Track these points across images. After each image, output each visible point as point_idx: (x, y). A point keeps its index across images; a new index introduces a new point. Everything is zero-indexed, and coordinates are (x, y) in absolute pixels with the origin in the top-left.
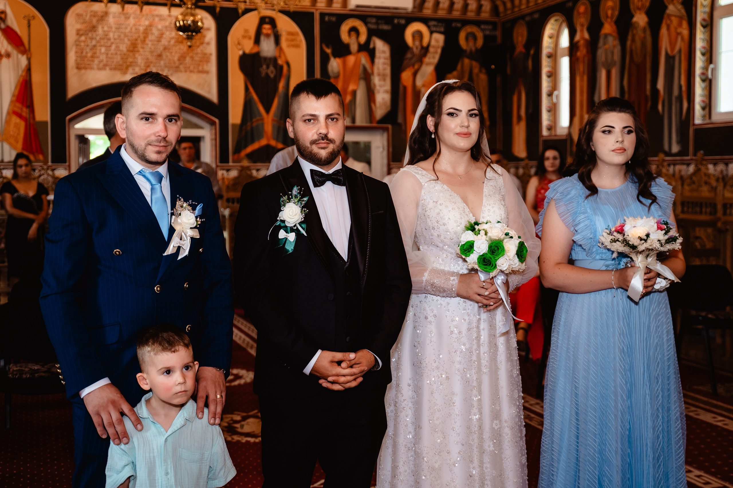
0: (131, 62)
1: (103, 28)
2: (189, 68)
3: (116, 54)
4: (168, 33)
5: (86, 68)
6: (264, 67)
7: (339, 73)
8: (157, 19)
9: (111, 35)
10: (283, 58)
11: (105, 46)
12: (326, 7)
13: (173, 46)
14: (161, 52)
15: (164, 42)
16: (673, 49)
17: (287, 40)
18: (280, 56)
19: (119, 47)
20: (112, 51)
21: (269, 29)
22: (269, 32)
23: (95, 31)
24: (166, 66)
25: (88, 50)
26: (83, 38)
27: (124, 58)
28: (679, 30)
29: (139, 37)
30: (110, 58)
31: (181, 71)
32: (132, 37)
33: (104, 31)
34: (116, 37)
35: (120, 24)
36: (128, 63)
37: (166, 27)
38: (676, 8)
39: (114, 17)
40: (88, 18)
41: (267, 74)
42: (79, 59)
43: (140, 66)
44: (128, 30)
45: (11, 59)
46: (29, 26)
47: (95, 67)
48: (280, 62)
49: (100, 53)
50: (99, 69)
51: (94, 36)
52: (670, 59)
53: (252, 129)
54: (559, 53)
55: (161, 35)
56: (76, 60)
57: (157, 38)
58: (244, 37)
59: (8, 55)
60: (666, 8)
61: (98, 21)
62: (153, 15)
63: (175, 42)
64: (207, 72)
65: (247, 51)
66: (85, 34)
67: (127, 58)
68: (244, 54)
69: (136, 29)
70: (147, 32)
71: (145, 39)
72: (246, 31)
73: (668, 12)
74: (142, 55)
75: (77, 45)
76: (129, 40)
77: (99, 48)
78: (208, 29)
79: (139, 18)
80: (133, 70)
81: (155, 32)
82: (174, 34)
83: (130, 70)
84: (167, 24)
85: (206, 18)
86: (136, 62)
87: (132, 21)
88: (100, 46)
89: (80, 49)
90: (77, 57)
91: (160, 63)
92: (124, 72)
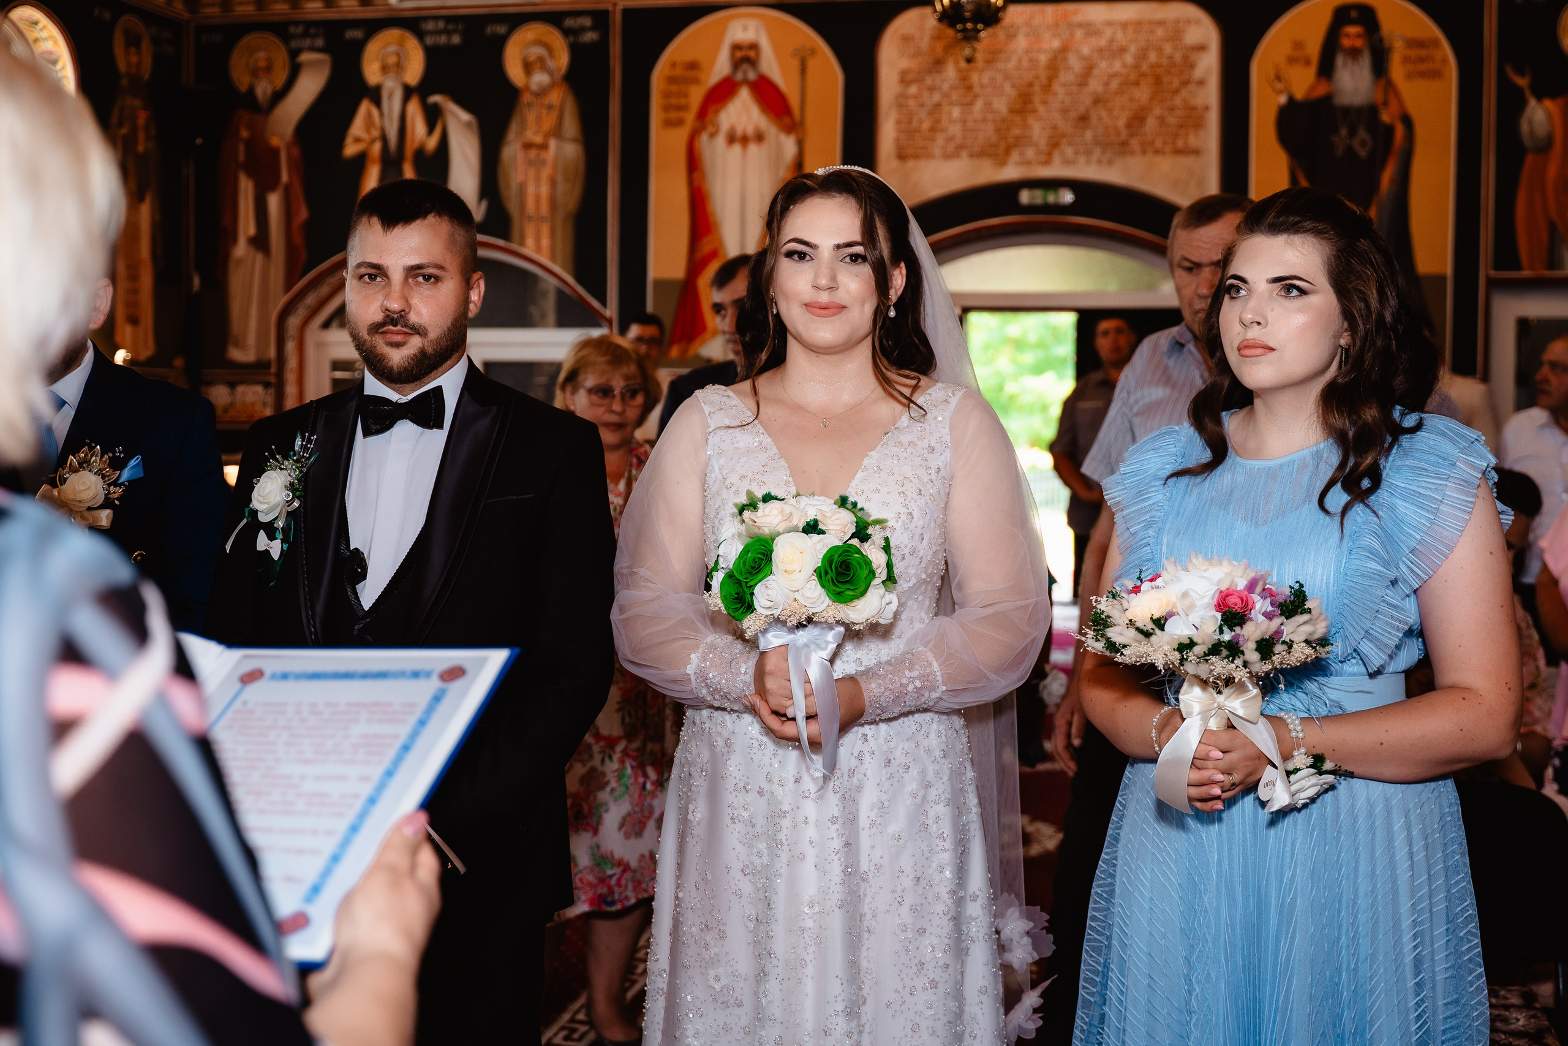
0: (1017, 138)
1: (957, 62)
2: (1152, 143)
3: (984, 120)
4: (1103, 64)
5: (916, 157)
6: (1344, 132)
7: (1550, 139)
8: (1079, 34)
9: (975, 77)
10: (1394, 107)
11: (961, 105)
13: (1116, 93)
14: (1087, 111)
15: (1095, 85)
17: (1406, 60)
18: (1386, 104)
19: (990, 104)
20: (975, 115)
21: (1359, 36)
22: (1359, 43)
23: (939, 72)
24: (1096, 142)
25: (923, 114)
26: (913, 89)
27: (1002, 128)
30: (971, 130)
31: (1132, 153)
32: (1020, 78)
33: (960, 70)
34: (985, 81)
35: (995, 52)
36: (1011, 140)
37: (1101, 50)
40: (926, 43)
41: (1350, 150)
42: (903, 137)
43: (1038, 146)
44: (1014, 63)
45: (765, 146)
46: (803, 70)
47: (937, 152)
48: (1385, 117)
49: (950, 120)
50: (947, 156)
51: (938, 82)
55: (1088, 70)
56: (897, 140)
57: (1078, 76)
58: (1292, 60)
59: (760, 137)
61: (948, 48)
62: (1071, 26)
63: (1121, 84)
64: (1196, 152)
65: (1299, 94)
66: (919, 80)
67: (1008, 129)
68: (1291, 100)
69: (1031, 60)
70: (1054, 66)
71: (1050, 81)
72: (1298, 45)
74: (1041, 119)
75: (900, 106)
76: (1013, 86)
77: (945, 109)
78: (1202, 48)
79: (1038, 35)
80: (1022, 154)
81: (1075, 64)
82: (1117, 66)
83: (1015, 156)
84: (1103, 42)
85: (1198, 22)
86: (1028, 137)
87: (1022, 42)
88: (948, 105)
89: (906, 114)
90: (899, 132)
91: (1083, 136)
92: (1002, 163)
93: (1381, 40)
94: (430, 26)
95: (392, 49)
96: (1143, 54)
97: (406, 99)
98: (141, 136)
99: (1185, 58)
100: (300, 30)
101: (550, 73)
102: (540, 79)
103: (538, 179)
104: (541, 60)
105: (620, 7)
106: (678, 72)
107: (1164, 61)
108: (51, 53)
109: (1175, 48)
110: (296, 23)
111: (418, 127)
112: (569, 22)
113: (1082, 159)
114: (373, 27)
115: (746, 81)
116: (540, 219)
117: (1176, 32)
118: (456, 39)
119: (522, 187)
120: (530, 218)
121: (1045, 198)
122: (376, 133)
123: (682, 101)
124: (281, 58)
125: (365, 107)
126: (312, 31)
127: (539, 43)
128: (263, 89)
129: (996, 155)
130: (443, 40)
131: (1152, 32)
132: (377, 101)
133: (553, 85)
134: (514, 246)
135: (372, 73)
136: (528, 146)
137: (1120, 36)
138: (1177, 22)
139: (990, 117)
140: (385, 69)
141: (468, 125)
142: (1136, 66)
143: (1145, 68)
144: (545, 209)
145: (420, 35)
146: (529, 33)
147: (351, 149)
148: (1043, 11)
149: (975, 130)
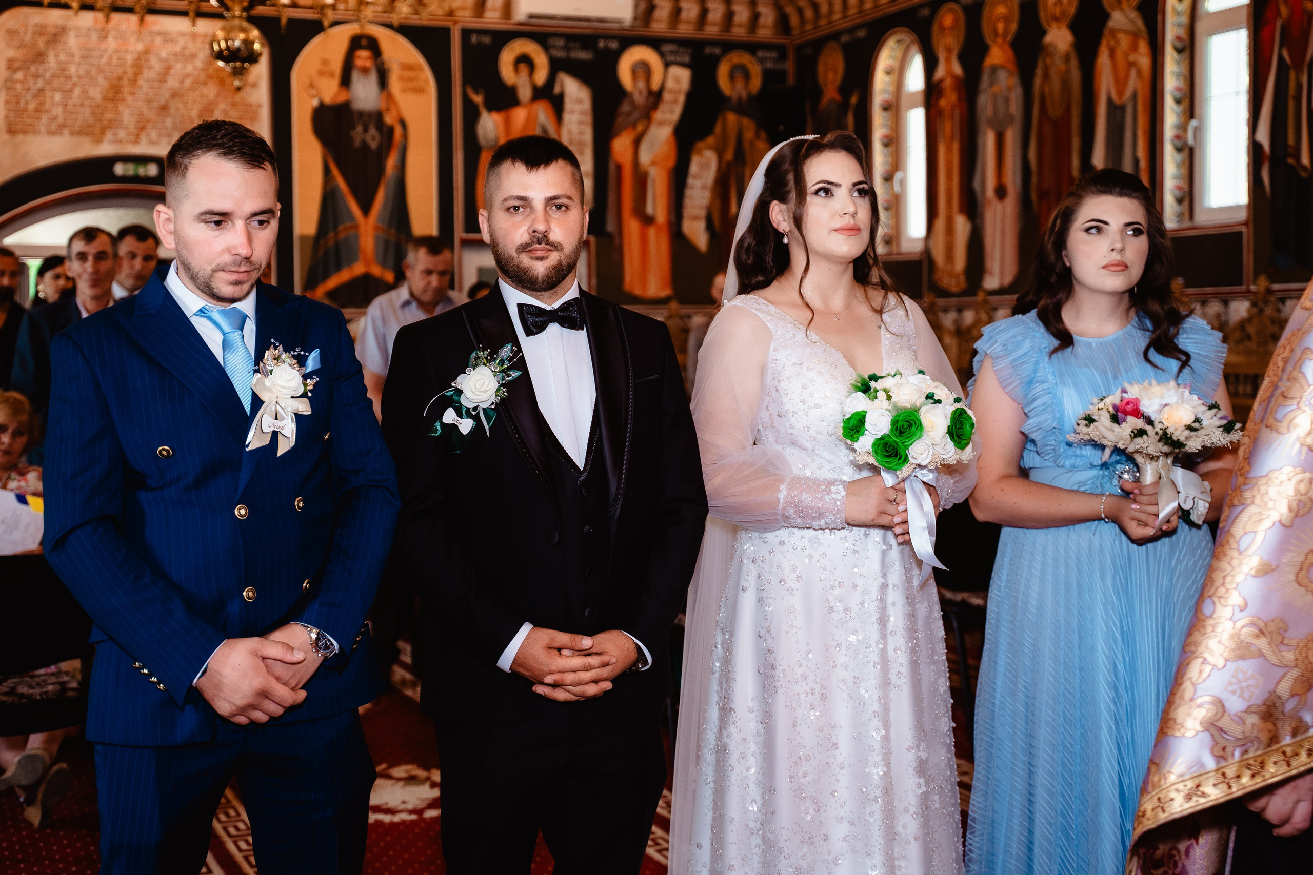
0: (110, 121)
1: (57, 56)
3: (82, 105)
4: (179, 66)
5: (25, 132)
6: (359, 129)
7: (497, 140)
8: (158, 40)
9: (73, 69)
10: (394, 113)
11: (62, 91)
12: (474, 17)
13: (189, 90)
14: (167, 102)
15: (172, 82)
16: (1120, 93)
17: (401, 79)
18: (388, 110)
19: (87, 92)
20: (74, 100)
21: (368, 58)
22: (368, 63)
23: (42, 62)
24: (173, 126)
25: (29, 97)
26: (19, 75)
27: (98, 111)
28: (1132, 58)
29: (125, 73)
30: (71, 113)
32: (111, 72)
33: (60, 63)
34: (81, 72)
35: (89, 50)
36: (105, 123)
37: (176, 55)
38: (1127, 17)
39: (77, 36)
40: (28, 38)
41: (364, 143)
42: (12, 114)
43: (127, 128)
44: (105, 59)
47: (43, 129)
48: (389, 119)
49: (52, 103)
50: (51, 133)
51: (41, 71)
52: (1116, 111)
53: (337, 246)
54: (904, 102)
55: (167, 70)
56: (7, 117)
57: (159, 74)
58: (321, 73)
60: (1107, 16)
61: (48, 43)
62: (152, 33)
63: (193, 83)
65: (328, 100)
66: (24, 67)
67: (102, 113)
68: (322, 105)
69: (119, 59)
70: (140, 64)
71: (136, 77)
72: (325, 62)
73: (1111, 24)
74: (130, 107)
75: (8, 89)
76: (106, 79)
77: (49, 94)
79: (125, 39)
80: (115, 134)
81: (156, 65)
82: (189, 68)
83: (109, 135)
84: (178, 48)
86: (120, 121)
87: (111, 43)
88: (51, 90)
89: (15, 96)
90: (9, 110)
91: (164, 122)
92: (99, 141)
93: (383, 63)
113: (164, 141)
121: (136, 171)
129: (94, 134)
137: (190, 44)
142: (205, 69)
143: (212, 70)
148: (128, 20)
149: (74, 113)
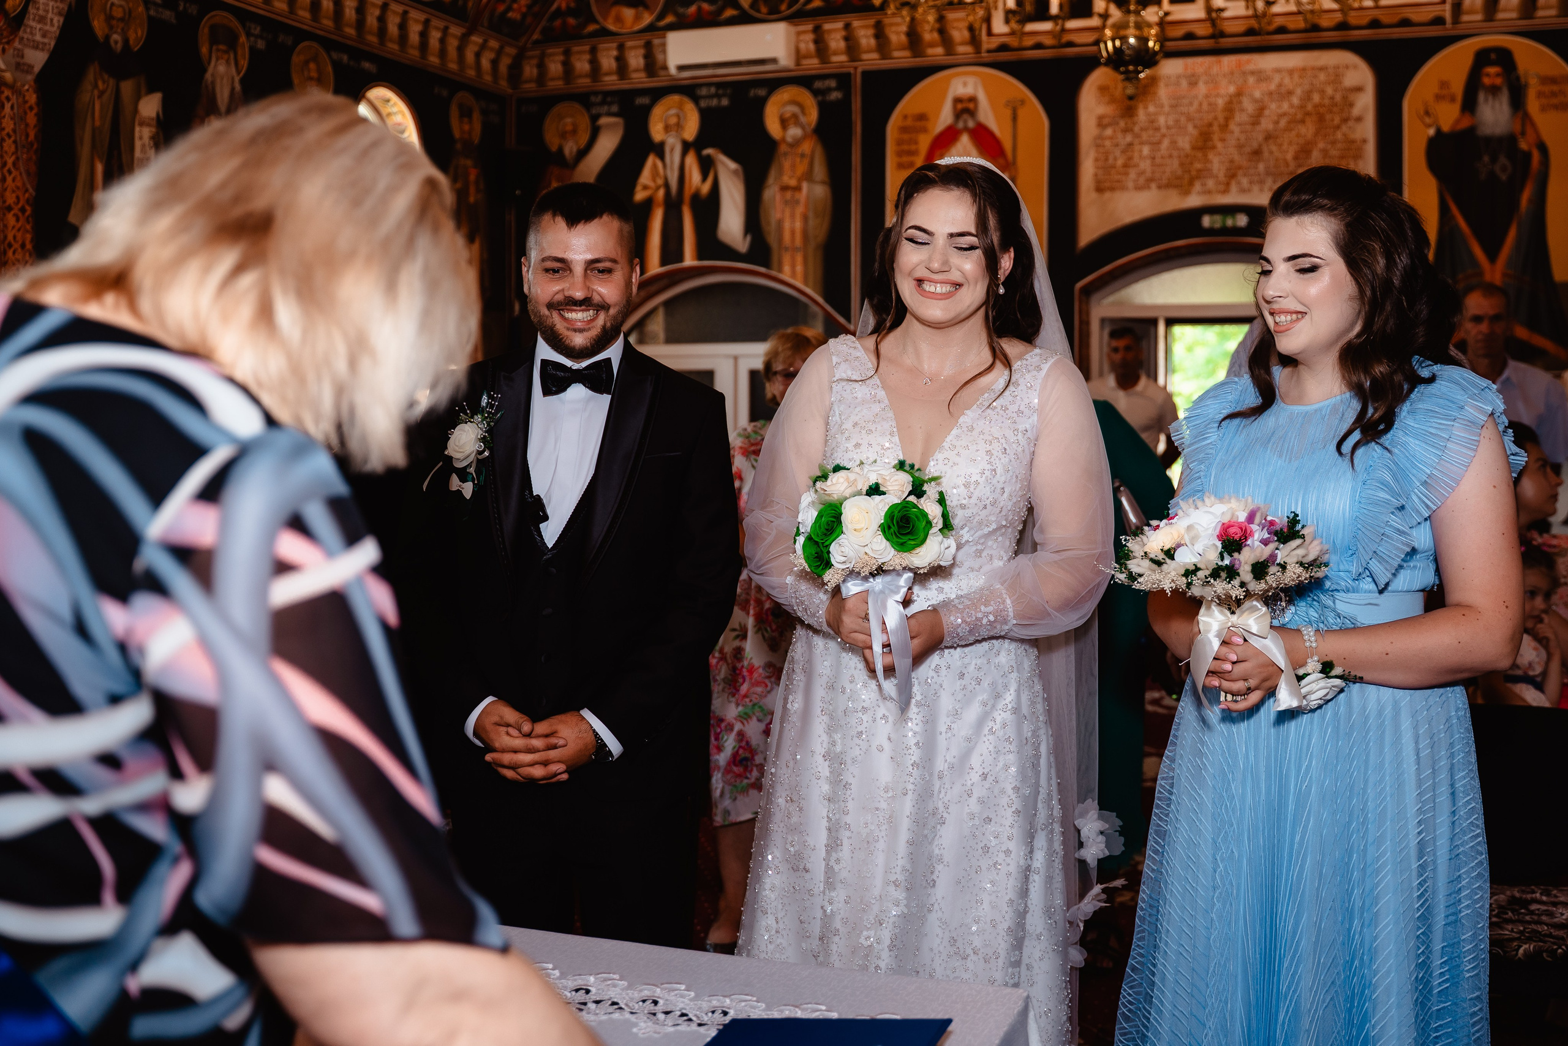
0: (1199, 171)
1: (1146, 108)
3: (1171, 156)
4: (1273, 106)
5: (1112, 189)
6: (1486, 159)
8: (1251, 80)
9: (1162, 120)
10: (1530, 135)
11: (1150, 143)
13: (1285, 130)
14: (1260, 146)
15: (1266, 124)
17: (1540, 95)
18: (1523, 133)
19: (1176, 142)
20: (1162, 152)
21: (1498, 75)
22: (1498, 81)
23: (1132, 117)
24: (1268, 173)
25: (1118, 153)
26: (1109, 132)
27: (1186, 163)
29: (1216, 118)
30: (1159, 165)
32: (1201, 119)
33: (1149, 115)
34: (1171, 123)
35: (1179, 98)
36: (1194, 173)
37: (1271, 94)
39: (1168, 86)
40: (1120, 92)
41: (1492, 175)
42: (1101, 171)
43: (1217, 177)
44: (1195, 107)
46: (1015, 118)
47: (1130, 184)
48: (1523, 145)
49: (1141, 157)
50: (1138, 188)
51: (1130, 125)
55: (1261, 111)
56: (1096, 175)
57: (1251, 117)
58: (1439, 98)
62: (1244, 73)
63: (1289, 122)
65: (1446, 128)
66: (1113, 123)
67: (1191, 163)
69: (1210, 104)
70: (1230, 109)
71: (1227, 121)
72: (1444, 84)
74: (1220, 154)
75: (1098, 146)
76: (1195, 127)
77: (1137, 148)
78: (1359, 89)
79: (1216, 82)
80: (1204, 185)
81: (1249, 106)
82: (1285, 106)
83: (1198, 186)
84: (1273, 87)
85: (1355, 67)
86: (1209, 170)
87: (1202, 89)
88: (1140, 144)
89: (1103, 153)
90: (1097, 168)
91: (1257, 168)
92: (1186, 191)
93: (1518, 78)
94: (704, 91)
95: (673, 111)
96: (1307, 96)
97: (684, 153)
98: (472, 189)
99: (1345, 98)
100: (599, 98)
101: (803, 128)
102: (794, 132)
103: (793, 216)
104: (795, 116)
105: (860, 70)
106: (909, 122)
107: (1327, 101)
108: (399, 124)
109: (1336, 90)
110: (596, 93)
111: (694, 176)
112: (818, 84)
113: (1256, 188)
114: (658, 94)
115: (966, 129)
116: (795, 249)
117: (1336, 77)
118: (725, 102)
119: (780, 223)
120: (787, 249)
121: (1224, 222)
122: (660, 182)
123: (913, 147)
124: (584, 122)
125: (651, 160)
126: (609, 99)
127: (794, 102)
128: (570, 149)
130: (714, 102)
131: (1315, 77)
132: (661, 156)
133: (805, 137)
134: (774, 273)
135: (657, 132)
136: (785, 188)
137: (1287, 81)
138: (1337, 67)
139: (1175, 153)
140: (667, 129)
141: (735, 172)
142: (1302, 107)
143: (1309, 107)
144: (798, 241)
145: (696, 99)
146: (785, 94)
147: (640, 196)
148: (1220, 61)
149: (1162, 165)
